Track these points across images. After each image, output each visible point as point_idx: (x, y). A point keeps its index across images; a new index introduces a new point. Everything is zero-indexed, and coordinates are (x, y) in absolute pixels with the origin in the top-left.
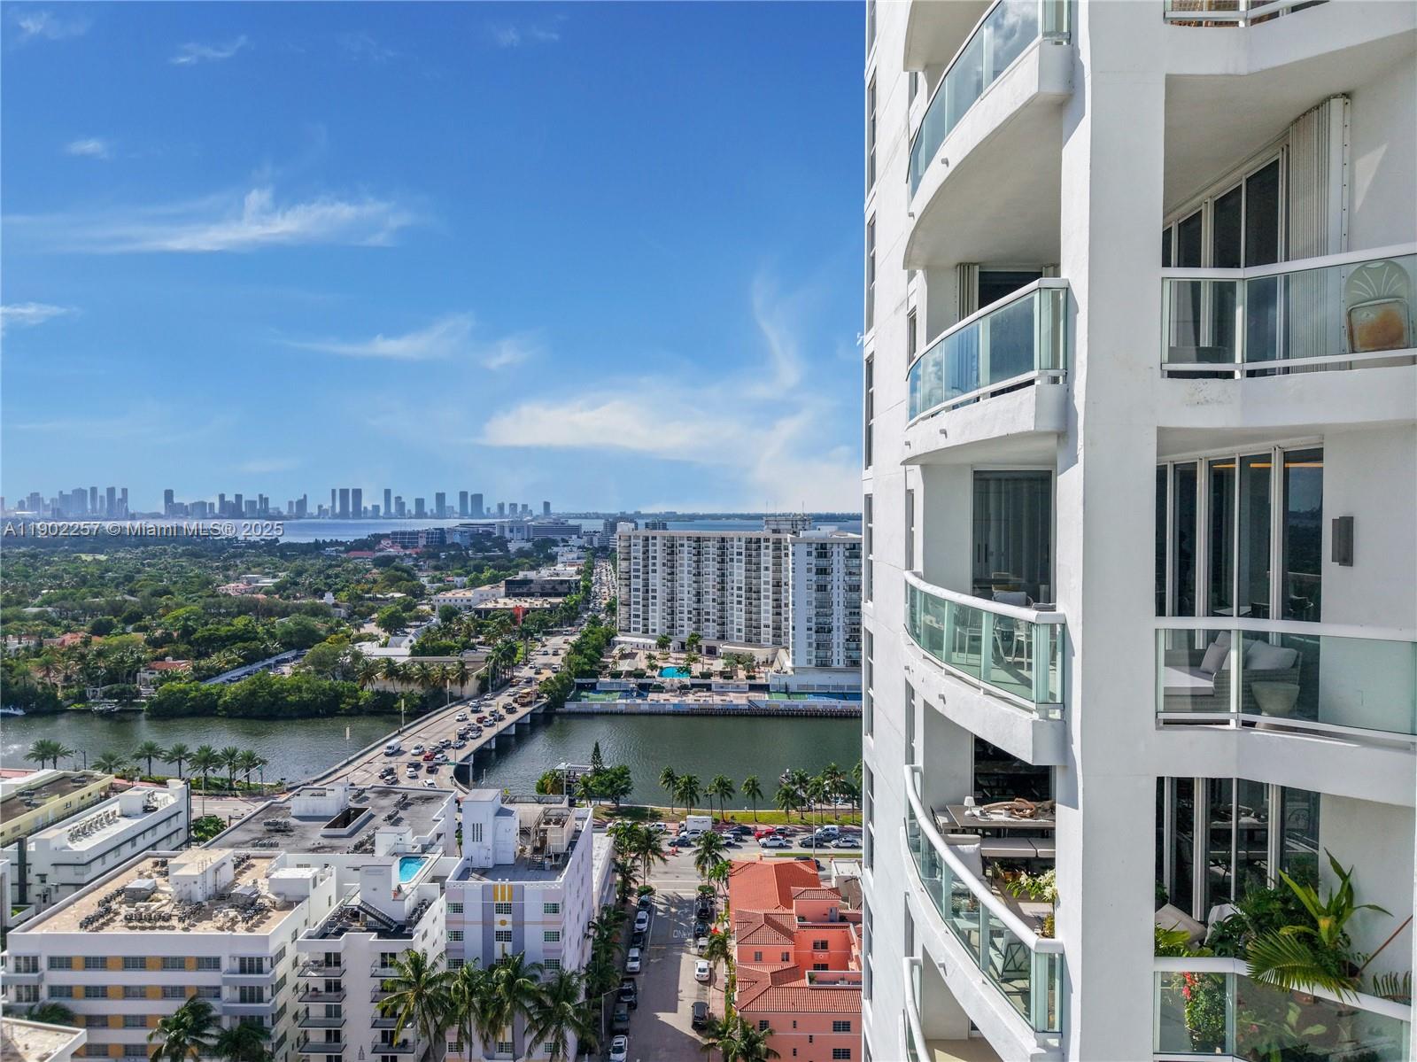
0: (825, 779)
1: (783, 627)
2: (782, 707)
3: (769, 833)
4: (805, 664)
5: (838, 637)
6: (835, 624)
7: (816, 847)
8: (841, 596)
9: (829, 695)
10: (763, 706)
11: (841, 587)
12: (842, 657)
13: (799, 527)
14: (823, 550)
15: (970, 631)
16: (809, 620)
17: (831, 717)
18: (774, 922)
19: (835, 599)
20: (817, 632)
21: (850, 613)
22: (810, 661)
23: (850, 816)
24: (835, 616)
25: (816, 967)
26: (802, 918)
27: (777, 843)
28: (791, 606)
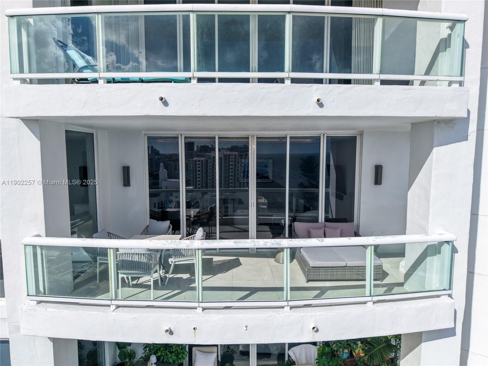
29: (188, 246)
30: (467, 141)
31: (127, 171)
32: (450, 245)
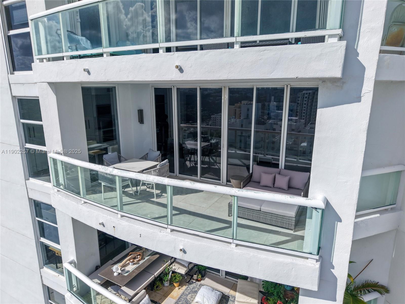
29: (110, 172)
30: (360, 103)
31: (141, 113)
32: (318, 212)
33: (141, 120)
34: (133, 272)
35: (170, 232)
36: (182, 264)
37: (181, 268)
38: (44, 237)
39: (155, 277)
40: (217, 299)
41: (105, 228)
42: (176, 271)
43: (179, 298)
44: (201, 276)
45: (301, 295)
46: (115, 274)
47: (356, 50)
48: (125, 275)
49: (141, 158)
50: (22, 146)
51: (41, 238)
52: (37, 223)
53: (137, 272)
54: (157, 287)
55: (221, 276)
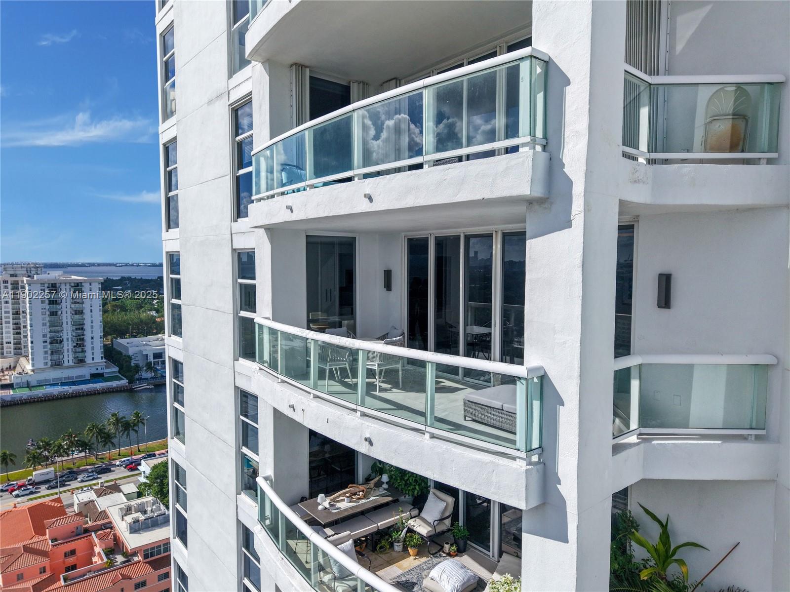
0: (64, 441)
1: (22, 342)
2: (25, 397)
3: (20, 487)
4: (42, 366)
5: (68, 346)
6: (65, 337)
7: (60, 487)
8: (69, 318)
9: (63, 384)
10: (9, 399)
11: (69, 312)
12: (71, 358)
13: (33, 272)
14: (53, 287)
15: (330, 365)
16: (44, 336)
17: (65, 398)
18: (32, 549)
19: (64, 321)
20: (51, 343)
21: (76, 329)
22: (46, 364)
23: (84, 461)
24: (65, 332)
25: (68, 569)
26: (54, 540)
27: (28, 492)
28: (29, 328)
30: (571, 229)
31: (388, 275)
32: (523, 384)
33: (388, 286)
34: (346, 510)
35: (359, 416)
36: (428, 522)
37: (423, 527)
38: (247, 446)
39: (378, 529)
40: (465, 580)
41: (295, 413)
42: (415, 529)
43: (409, 571)
44: (457, 549)
45: (524, 532)
46: (320, 507)
47: (561, 160)
48: (333, 511)
49: (379, 338)
50: (236, 314)
51: (243, 447)
52: (240, 423)
53: (351, 512)
54: (381, 548)
55: (491, 557)
